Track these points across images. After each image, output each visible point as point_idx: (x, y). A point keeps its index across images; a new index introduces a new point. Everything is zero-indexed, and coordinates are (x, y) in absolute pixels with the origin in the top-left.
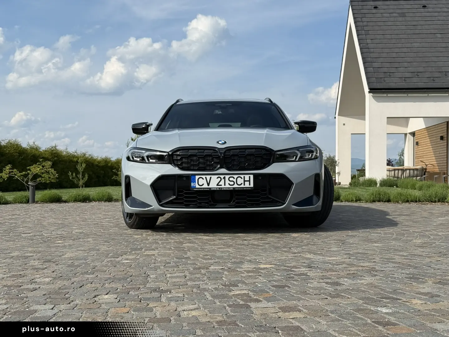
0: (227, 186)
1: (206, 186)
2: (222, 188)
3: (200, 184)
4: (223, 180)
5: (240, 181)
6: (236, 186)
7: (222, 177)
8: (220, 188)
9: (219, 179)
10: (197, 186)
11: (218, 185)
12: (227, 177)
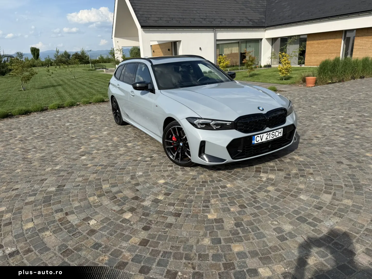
0: (271, 138)
1: (260, 141)
2: (268, 140)
3: (257, 141)
4: (269, 135)
5: (277, 133)
6: (275, 137)
7: (269, 133)
8: (267, 141)
9: (267, 135)
10: (256, 142)
11: (266, 139)
12: (271, 133)
